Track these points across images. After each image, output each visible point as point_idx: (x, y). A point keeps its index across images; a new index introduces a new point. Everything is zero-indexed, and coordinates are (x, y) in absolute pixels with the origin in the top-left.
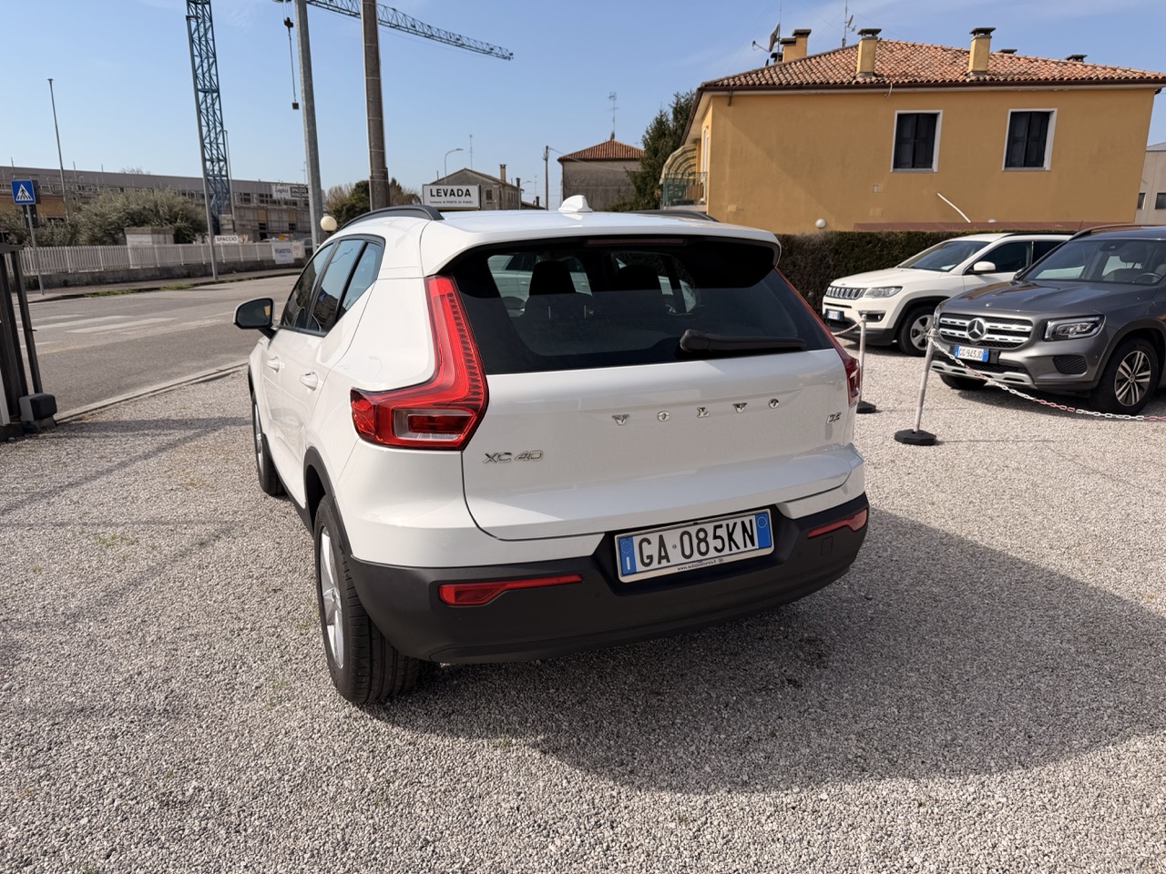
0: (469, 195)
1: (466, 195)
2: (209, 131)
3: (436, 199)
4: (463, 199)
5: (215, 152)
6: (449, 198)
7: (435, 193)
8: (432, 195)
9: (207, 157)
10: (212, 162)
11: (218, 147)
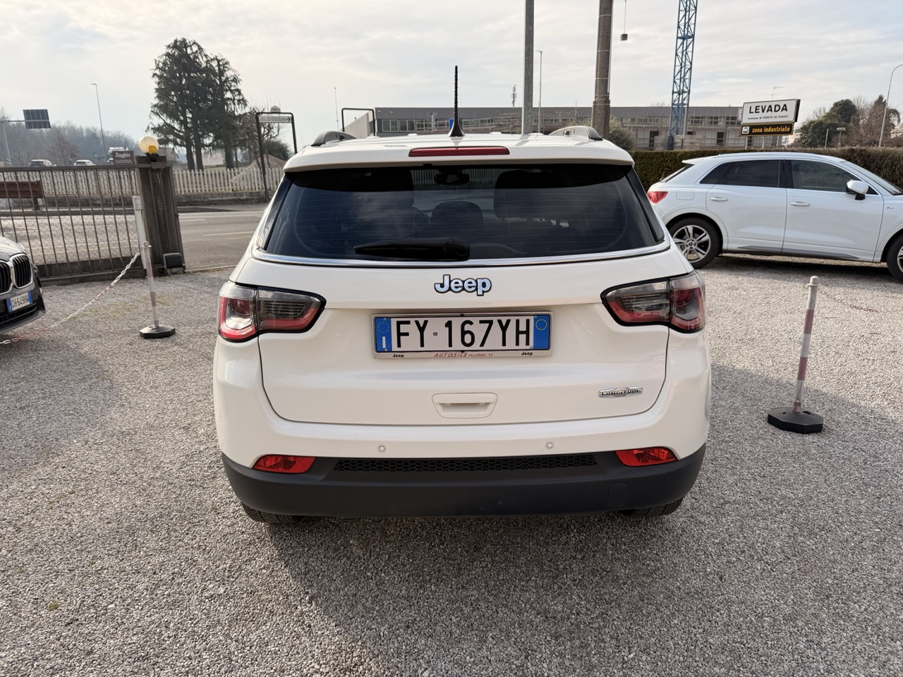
0: (786, 110)
1: (783, 109)
2: (681, 68)
3: (755, 115)
4: (780, 113)
5: (682, 86)
6: (765, 114)
7: (753, 110)
8: (750, 112)
9: (676, 90)
10: (679, 94)
11: (684, 81)
